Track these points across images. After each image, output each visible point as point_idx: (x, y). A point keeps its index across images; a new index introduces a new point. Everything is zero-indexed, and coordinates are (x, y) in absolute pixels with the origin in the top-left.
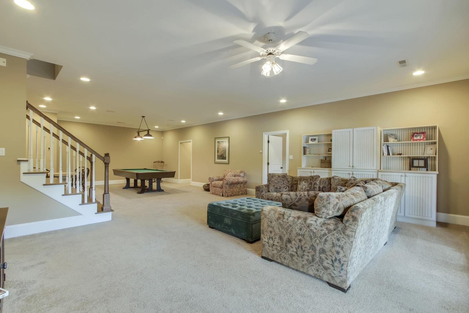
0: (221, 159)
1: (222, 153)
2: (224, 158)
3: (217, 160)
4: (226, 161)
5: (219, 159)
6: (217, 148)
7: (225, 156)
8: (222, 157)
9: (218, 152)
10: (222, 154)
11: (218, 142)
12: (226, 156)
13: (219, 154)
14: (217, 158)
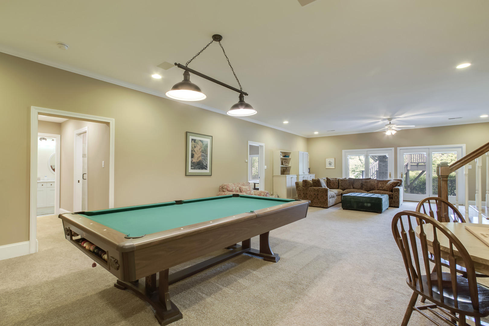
0: (199, 169)
1: (199, 159)
2: (204, 167)
3: (191, 171)
4: (208, 171)
5: (194, 169)
6: (192, 151)
7: (205, 164)
8: (200, 165)
9: (193, 156)
10: (200, 161)
11: (192, 140)
12: (207, 164)
13: (195, 160)
14: (192, 166)
